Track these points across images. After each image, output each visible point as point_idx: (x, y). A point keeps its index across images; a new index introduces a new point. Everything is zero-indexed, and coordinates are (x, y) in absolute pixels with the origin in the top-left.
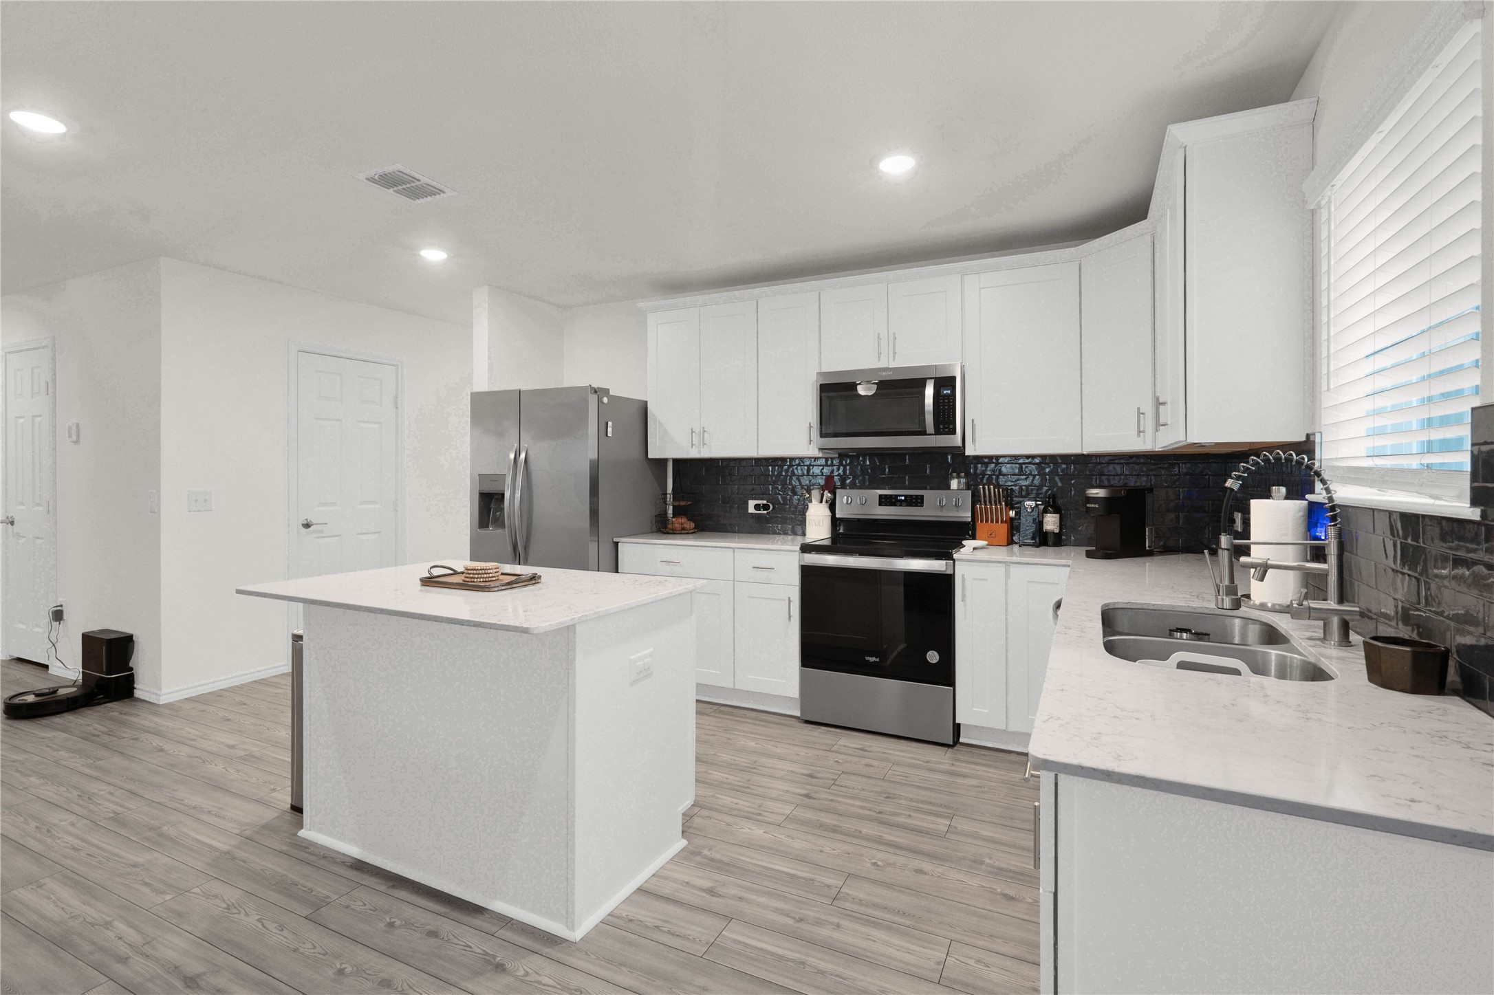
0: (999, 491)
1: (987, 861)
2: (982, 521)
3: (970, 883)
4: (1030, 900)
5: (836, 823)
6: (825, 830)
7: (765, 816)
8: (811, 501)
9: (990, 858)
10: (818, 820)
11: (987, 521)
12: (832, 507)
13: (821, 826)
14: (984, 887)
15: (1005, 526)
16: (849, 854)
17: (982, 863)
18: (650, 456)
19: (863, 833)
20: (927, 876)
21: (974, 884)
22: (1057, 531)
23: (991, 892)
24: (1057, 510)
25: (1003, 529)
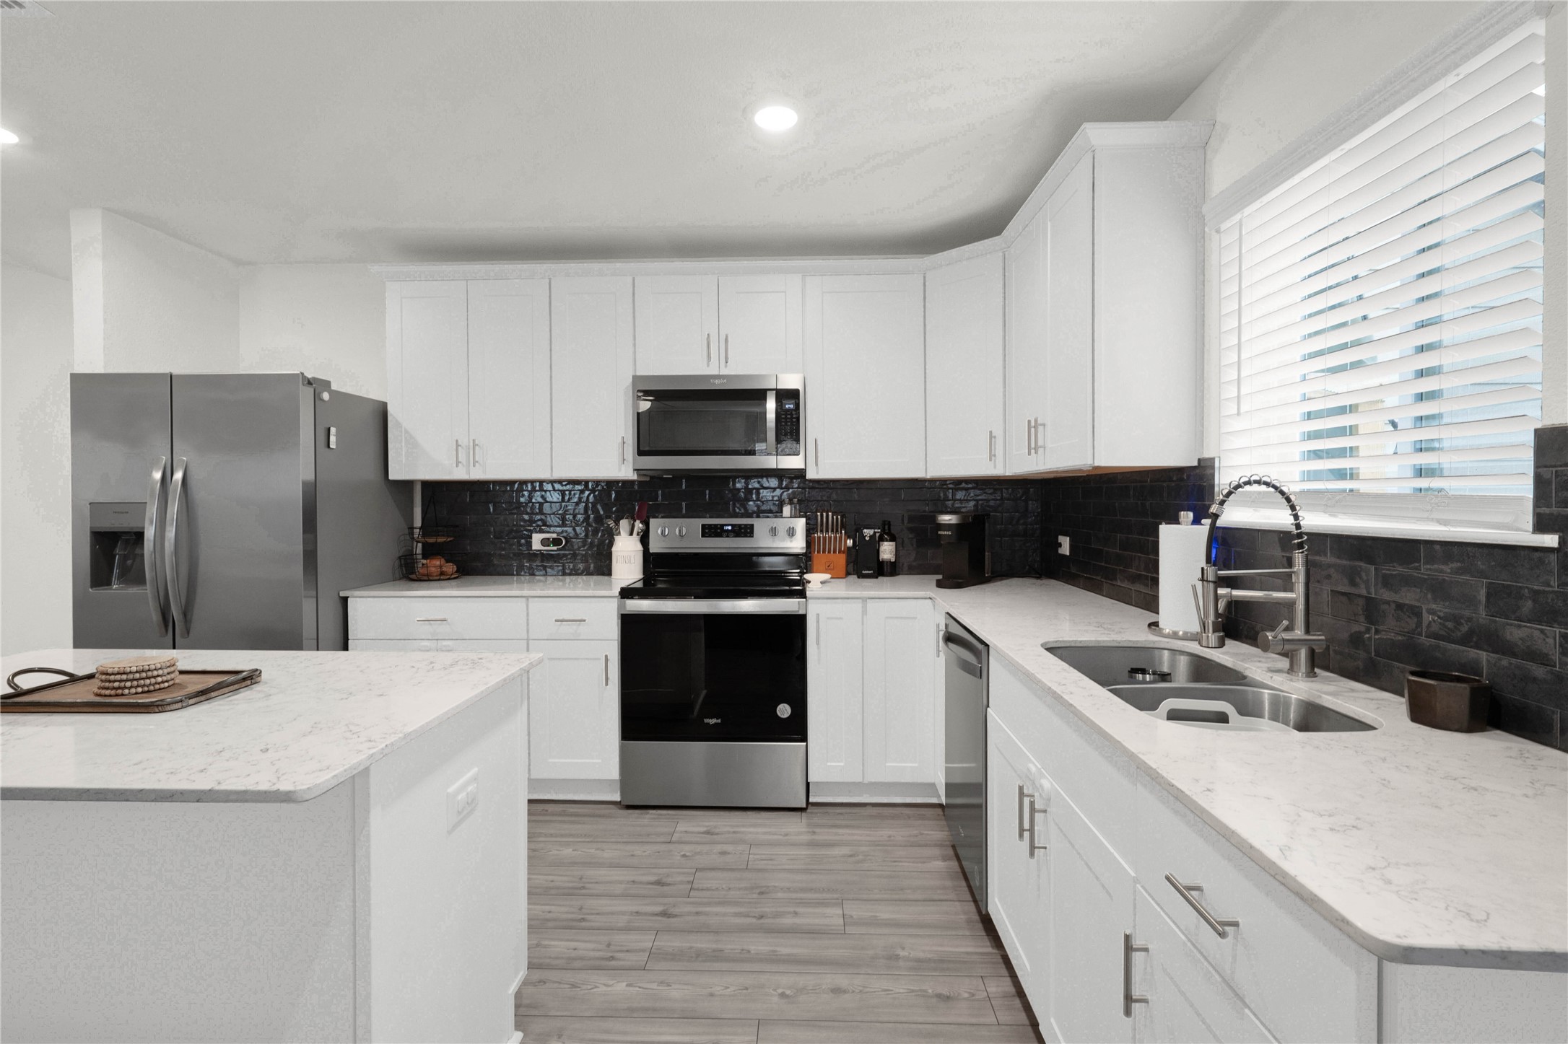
0: (837, 518)
1: (902, 953)
2: (819, 552)
3: (897, 990)
4: (966, 995)
5: (714, 946)
6: (705, 961)
7: (619, 960)
8: (619, 534)
9: (903, 949)
10: (691, 948)
11: (824, 552)
12: (644, 539)
13: (698, 956)
14: (913, 991)
15: (843, 557)
16: (747, 989)
17: (897, 957)
18: (391, 477)
19: (752, 952)
20: (846, 996)
21: (902, 991)
22: (893, 560)
23: (924, 996)
24: (893, 539)
25: (842, 559)
